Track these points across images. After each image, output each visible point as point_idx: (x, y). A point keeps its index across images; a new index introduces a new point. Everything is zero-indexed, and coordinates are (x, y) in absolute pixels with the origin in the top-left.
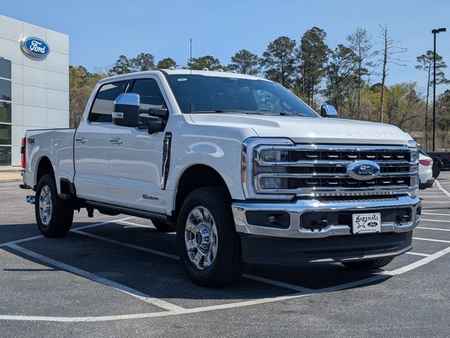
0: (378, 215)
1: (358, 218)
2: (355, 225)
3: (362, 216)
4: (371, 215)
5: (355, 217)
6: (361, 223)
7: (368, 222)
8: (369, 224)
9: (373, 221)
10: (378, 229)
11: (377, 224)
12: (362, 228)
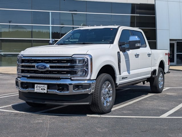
0: (46, 86)
1: (37, 86)
2: (36, 88)
3: (39, 85)
4: (43, 85)
5: (36, 85)
6: (38, 88)
7: (41, 88)
8: (41, 89)
9: (43, 88)
10: (45, 91)
11: (45, 89)
12: (38, 90)
